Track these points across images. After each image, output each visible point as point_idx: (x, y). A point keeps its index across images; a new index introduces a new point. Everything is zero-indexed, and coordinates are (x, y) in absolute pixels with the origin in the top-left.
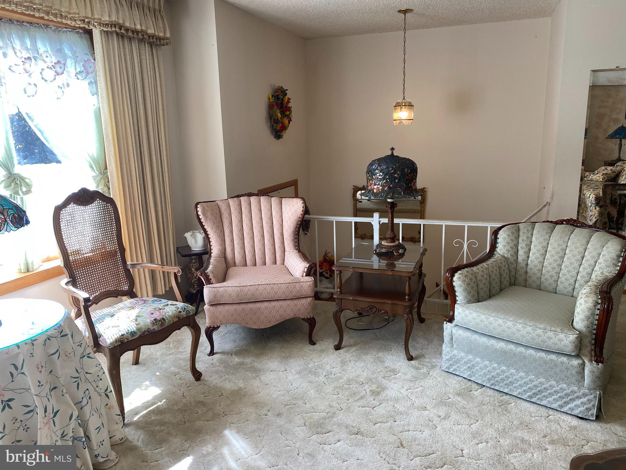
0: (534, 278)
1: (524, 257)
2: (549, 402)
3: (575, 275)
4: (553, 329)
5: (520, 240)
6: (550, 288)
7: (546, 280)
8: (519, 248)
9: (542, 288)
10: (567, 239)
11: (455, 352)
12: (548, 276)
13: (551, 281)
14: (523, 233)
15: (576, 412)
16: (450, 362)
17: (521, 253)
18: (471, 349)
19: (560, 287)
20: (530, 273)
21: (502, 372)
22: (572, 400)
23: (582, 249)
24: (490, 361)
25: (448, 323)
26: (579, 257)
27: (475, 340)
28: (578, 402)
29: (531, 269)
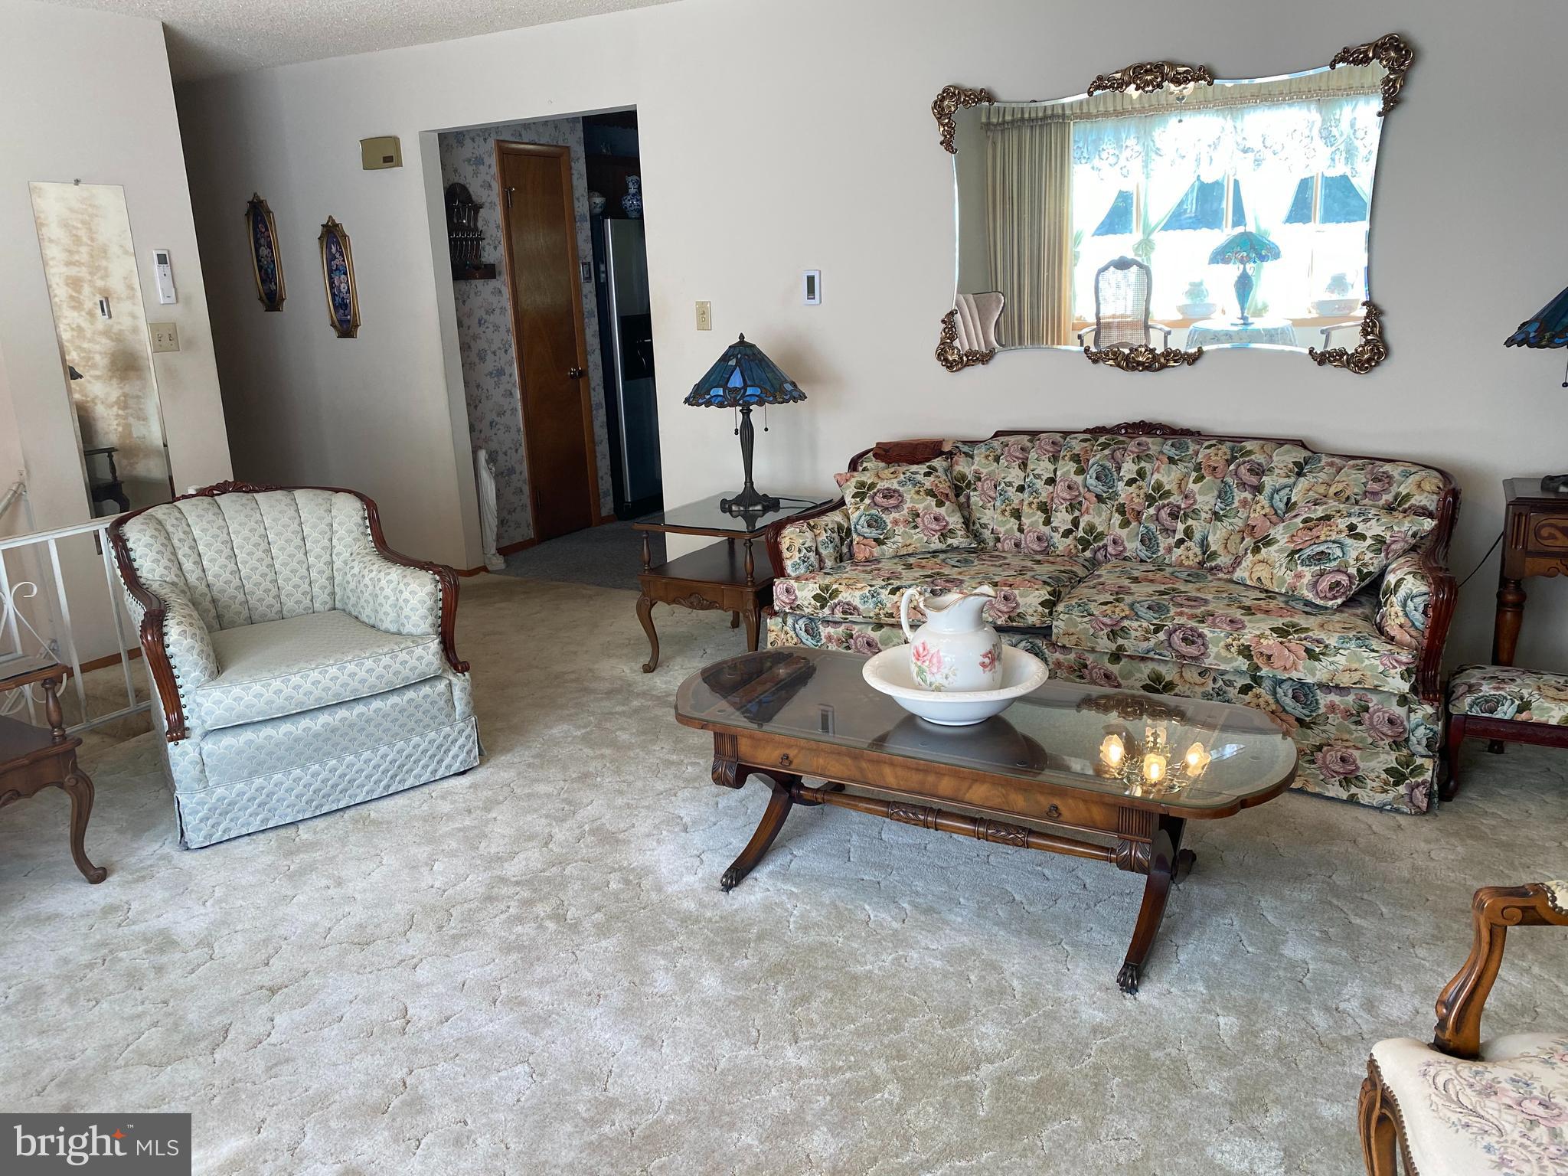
0: (236, 607)
1: (198, 573)
2: (415, 777)
3: (306, 573)
4: (402, 646)
5: (175, 541)
6: (272, 614)
7: (261, 600)
8: (180, 557)
9: (255, 617)
10: (258, 515)
11: (220, 791)
12: (260, 593)
13: (270, 600)
14: (173, 526)
15: (454, 770)
16: (210, 822)
17: (188, 565)
18: (258, 764)
19: (289, 604)
20: (224, 599)
21: (312, 776)
22: (448, 750)
23: (295, 526)
24: (303, 766)
25: (180, 742)
26: (298, 541)
27: (269, 738)
28: (455, 750)
29: (222, 591)
